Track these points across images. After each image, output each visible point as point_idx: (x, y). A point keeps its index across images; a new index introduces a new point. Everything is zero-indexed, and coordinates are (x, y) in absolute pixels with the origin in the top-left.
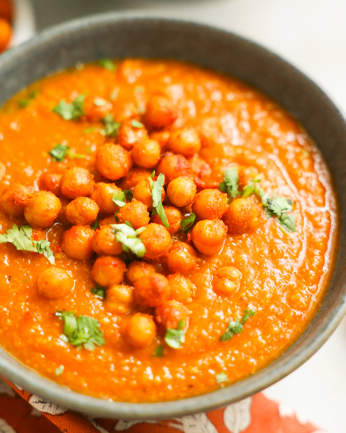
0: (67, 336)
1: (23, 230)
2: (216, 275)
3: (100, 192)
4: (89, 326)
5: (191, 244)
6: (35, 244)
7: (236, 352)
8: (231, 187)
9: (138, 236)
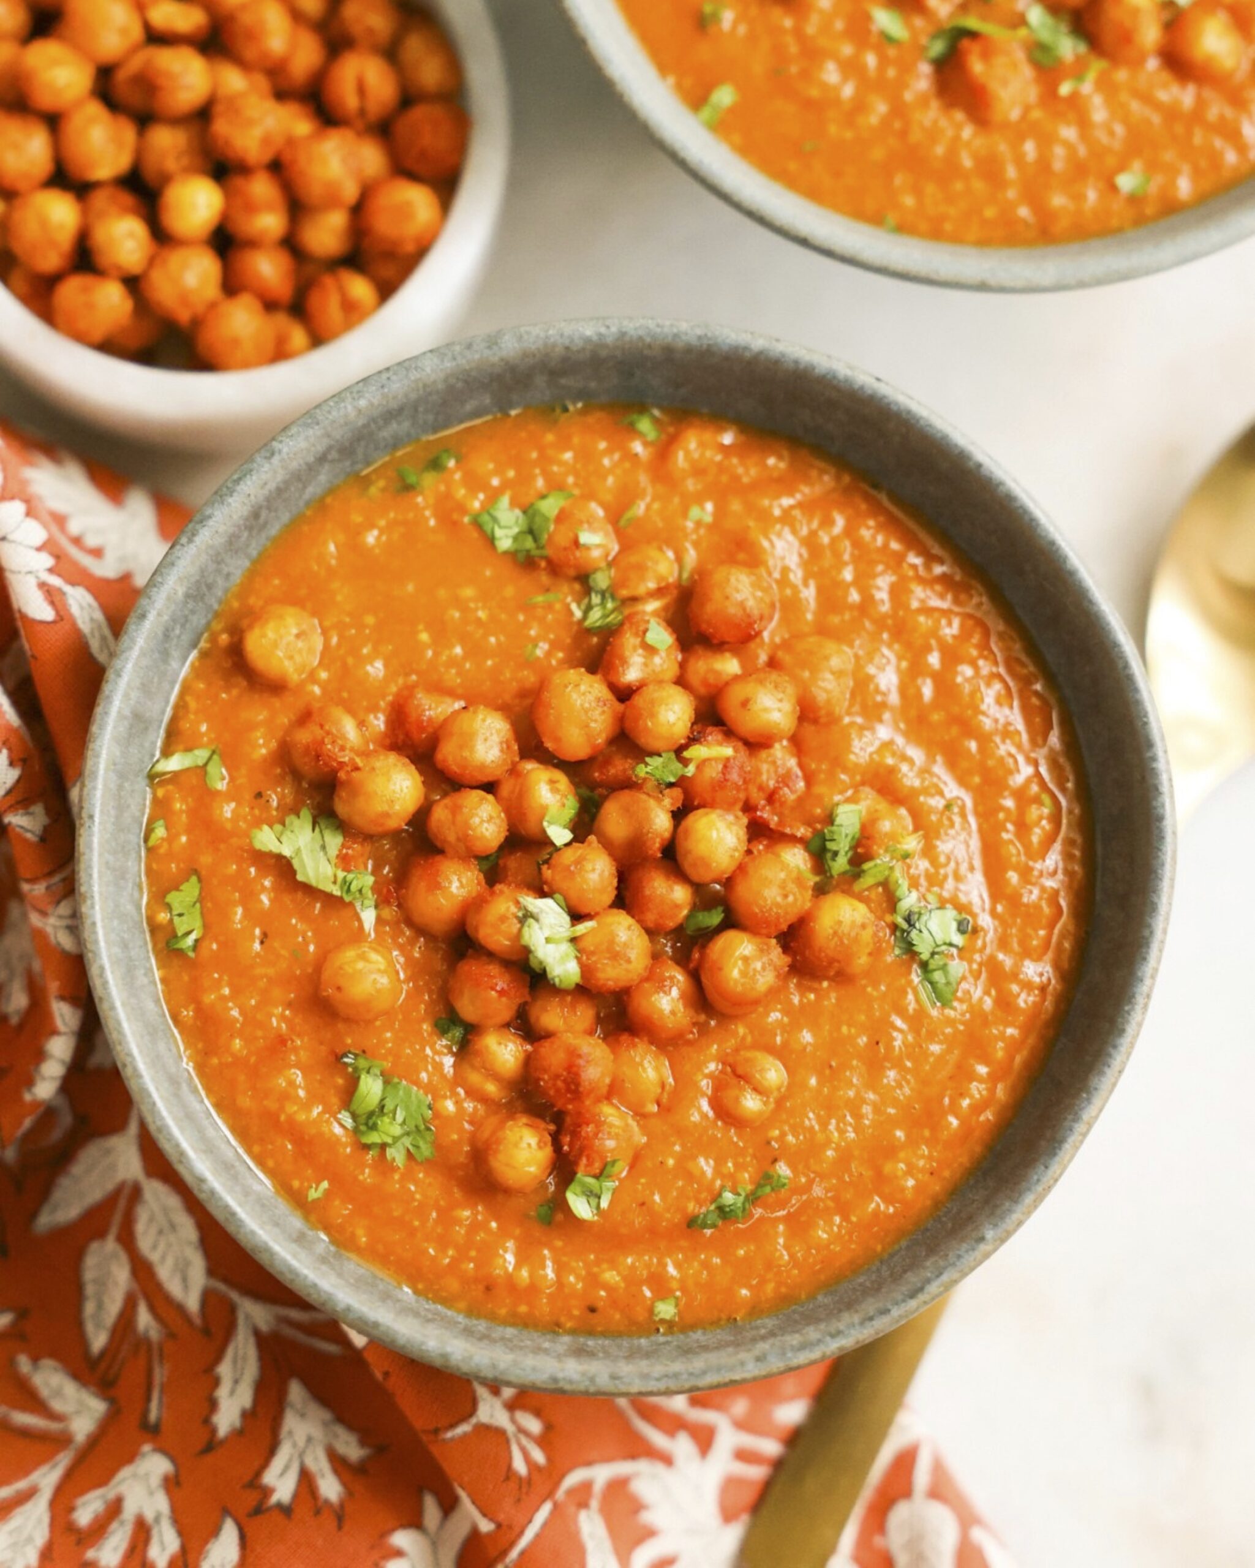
0: (354, 1116)
1: (321, 832)
2: (730, 1066)
3: (521, 790)
4: (407, 1108)
5: (695, 976)
6: (340, 880)
7: (716, 1261)
8: (836, 854)
9: (574, 940)
